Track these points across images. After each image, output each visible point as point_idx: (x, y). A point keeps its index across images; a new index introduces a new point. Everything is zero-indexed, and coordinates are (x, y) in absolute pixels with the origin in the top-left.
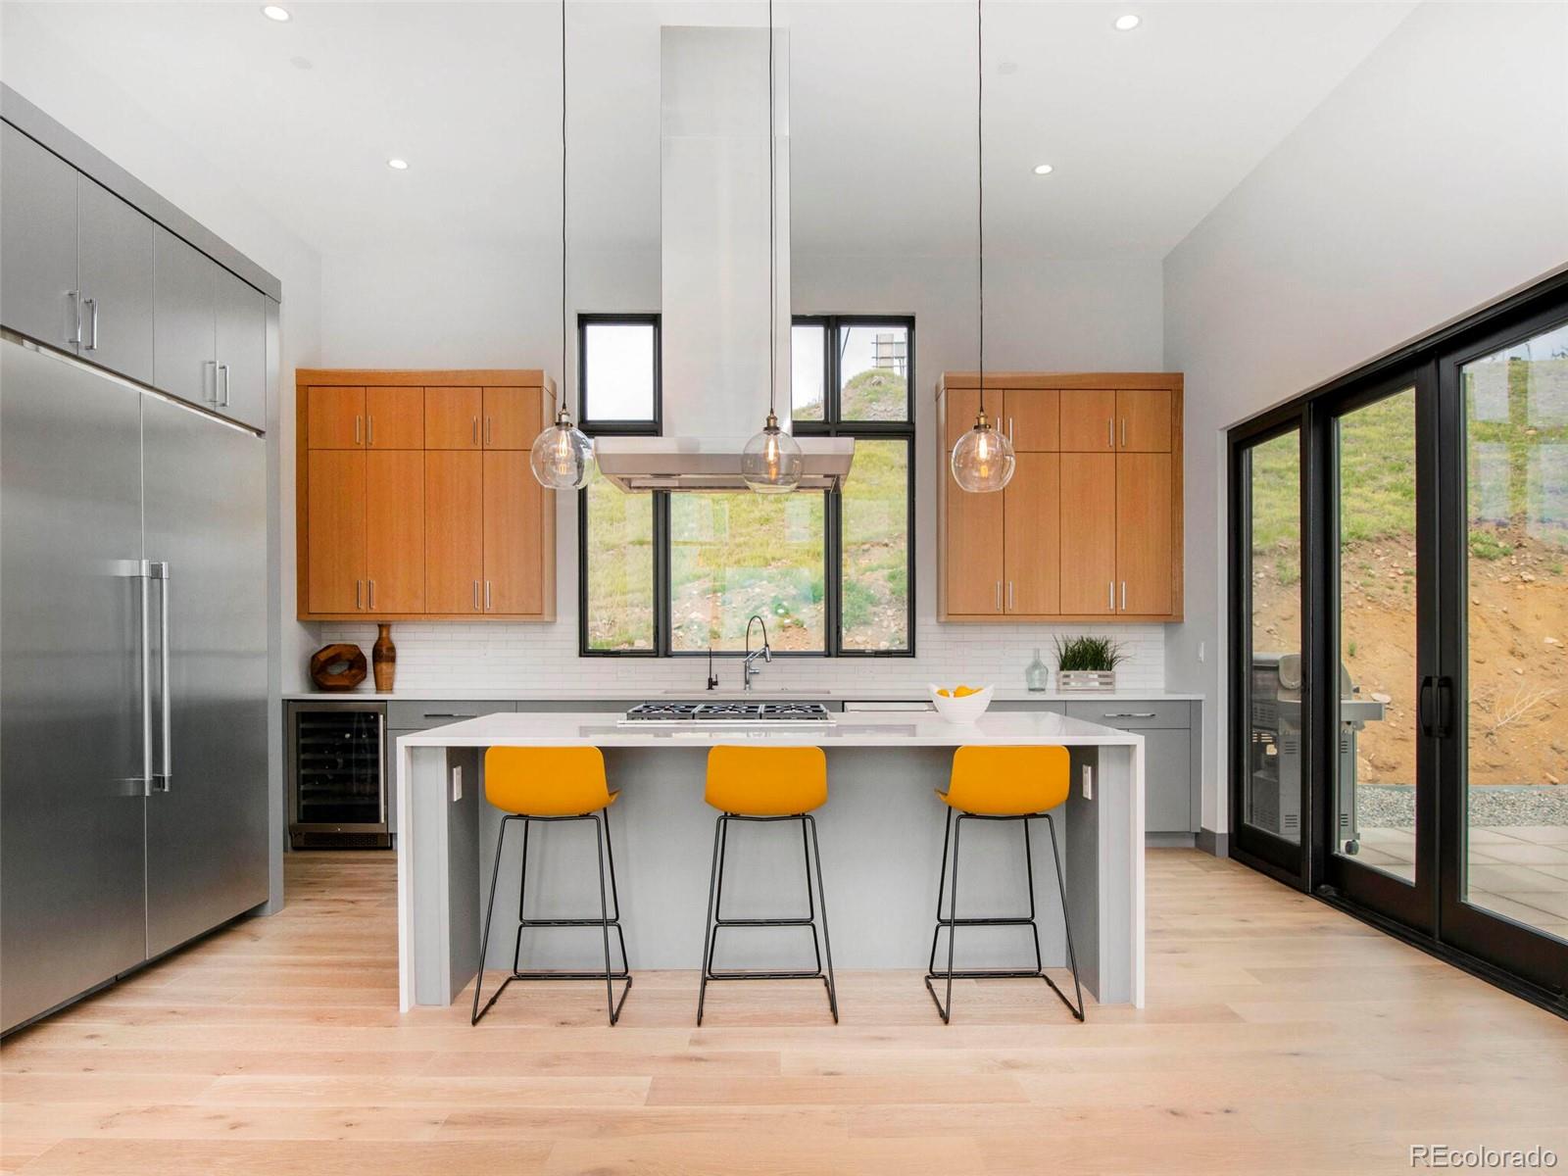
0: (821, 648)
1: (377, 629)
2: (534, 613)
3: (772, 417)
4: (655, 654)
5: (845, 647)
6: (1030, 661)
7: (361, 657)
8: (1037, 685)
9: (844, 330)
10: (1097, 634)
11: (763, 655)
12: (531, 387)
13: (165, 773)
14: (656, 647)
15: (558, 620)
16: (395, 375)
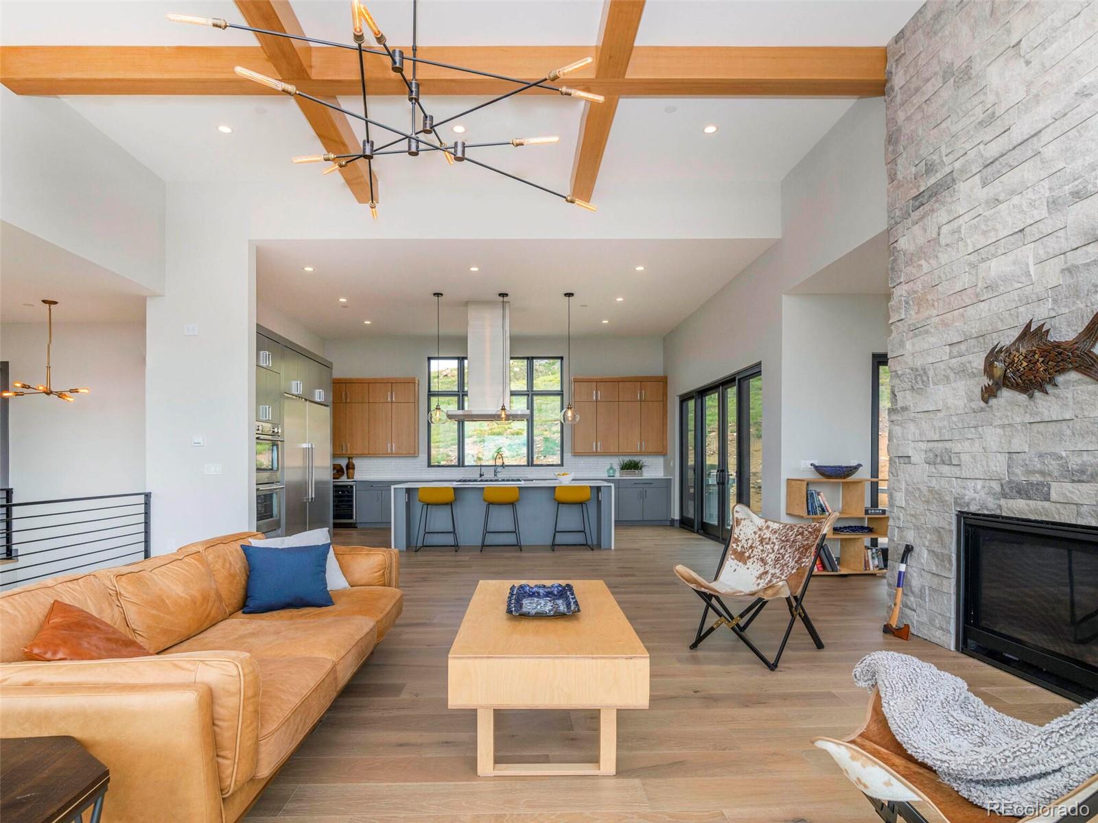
0: (526, 463)
1: (347, 459)
2: (413, 454)
3: (503, 406)
4: (459, 466)
5: (535, 463)
6: (609, 467)
7: (342, 468)
8: (612, 475)
9: (534, 360)
10: (636, 459)
11: (502, 466)
12: (411, 382)
13: (313, 496)
14: (459, 463)
15: (420, 455)
16: (357, 379)
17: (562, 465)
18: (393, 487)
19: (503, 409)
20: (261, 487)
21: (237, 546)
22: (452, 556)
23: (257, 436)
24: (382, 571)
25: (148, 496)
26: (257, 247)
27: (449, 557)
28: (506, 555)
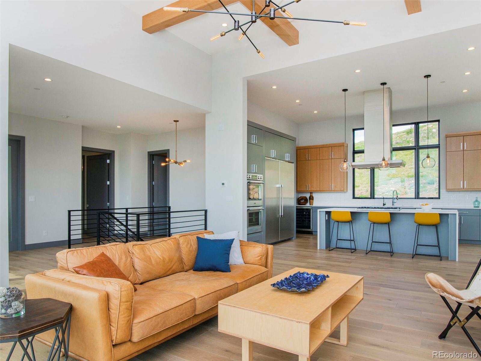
0: (414, 197)
1: (310, 194)
2: (343, 190)
3: (384, 158)
5: (420, 197)
6: (475, 200)
7: (307, 199)
8: (476, 206)
11: (397, 198)
12: (342, 146)
13: (282, 215)
14: (371, 197)
15: (348, 191)
16: (314, 146)
17: (439, 198)
18: (318, 210)
19: (384, 160)
20: (251, 208)
21: (195, 236)
22: (349, 255)
23: (248, 181)
24: (261, 257)
25: (206, 211)
26: (247, 81)
27: (347, 256)
28: (379, 258)
